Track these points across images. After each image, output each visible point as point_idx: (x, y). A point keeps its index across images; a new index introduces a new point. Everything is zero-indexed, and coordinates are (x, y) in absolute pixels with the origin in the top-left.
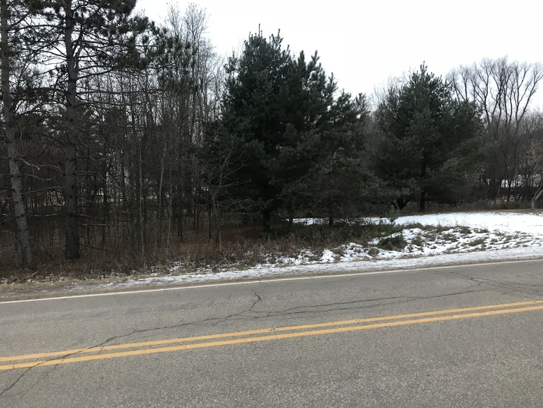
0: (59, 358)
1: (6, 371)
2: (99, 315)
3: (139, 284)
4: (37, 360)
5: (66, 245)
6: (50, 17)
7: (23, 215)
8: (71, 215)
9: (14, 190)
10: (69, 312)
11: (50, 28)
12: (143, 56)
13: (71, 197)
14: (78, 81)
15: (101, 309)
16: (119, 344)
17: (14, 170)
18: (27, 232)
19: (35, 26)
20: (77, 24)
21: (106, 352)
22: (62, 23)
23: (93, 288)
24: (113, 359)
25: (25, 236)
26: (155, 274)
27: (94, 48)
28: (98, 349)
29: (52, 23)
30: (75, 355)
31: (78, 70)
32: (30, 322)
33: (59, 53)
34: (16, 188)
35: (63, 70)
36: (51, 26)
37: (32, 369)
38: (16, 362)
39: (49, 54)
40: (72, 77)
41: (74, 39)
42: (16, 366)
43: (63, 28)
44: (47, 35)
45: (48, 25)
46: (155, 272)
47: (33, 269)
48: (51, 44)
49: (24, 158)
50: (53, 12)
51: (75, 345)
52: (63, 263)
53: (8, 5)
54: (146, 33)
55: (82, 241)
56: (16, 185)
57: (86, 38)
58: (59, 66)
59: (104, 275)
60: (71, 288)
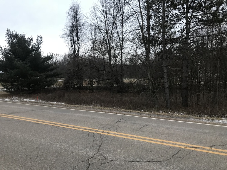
0: (193, 147)
1: (173, 147)
2: (205, 133)
3: (221, 123)
4: (184, 146)
5: (183, 101)
6: (179, 9)
7: (167, 88)
8: (185, 89)
9: (165, 78)
10: (191, 129)
11: (179, 14)
12: (221, 17)
13: (185, 81)
14: (190, 33)
15: (206, 131)
16: (219, 149)
17: (165, 70)
18: (169, 94)
19: (174, 14)
20: (190, 9)
21: (213, 151)
22: (184, 11)
23: (199, 120)
24: (218, 155)
25: (168, 95)
26: (225, 119)
27: (197, 18)
28: (209, 148)
29: (180, 12)
30: (199, 148)
31: (190, 28)
32: (177, 129)
33: (183, 23)
34: (165, 77)
35: (183, 29)
36: (180, 13)
37: (183, 149)
38: (176, 144)
39: (179, 24)
40: (188, 32)
41: (189, 16)
42: (177, 146)
43: (185, 12)
44: (178, 17)
45: (179, 13)
46: (224, 118)
47: (171, 109)
48: (180, 20)
49: (169, 66)
50: (181, 7)
51: (198, 144)
52: (181, 108)
53: (165, 8)
54: (223, 6)
55: (189, 99)
56: (165, 76)
57: (194, 14)
58: (182, 28)
59: (199, 115)
60: (189, 119)
